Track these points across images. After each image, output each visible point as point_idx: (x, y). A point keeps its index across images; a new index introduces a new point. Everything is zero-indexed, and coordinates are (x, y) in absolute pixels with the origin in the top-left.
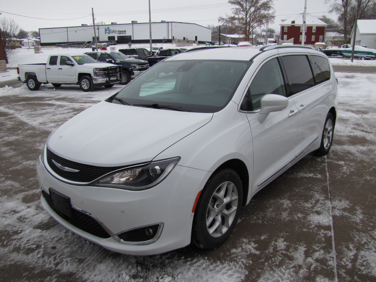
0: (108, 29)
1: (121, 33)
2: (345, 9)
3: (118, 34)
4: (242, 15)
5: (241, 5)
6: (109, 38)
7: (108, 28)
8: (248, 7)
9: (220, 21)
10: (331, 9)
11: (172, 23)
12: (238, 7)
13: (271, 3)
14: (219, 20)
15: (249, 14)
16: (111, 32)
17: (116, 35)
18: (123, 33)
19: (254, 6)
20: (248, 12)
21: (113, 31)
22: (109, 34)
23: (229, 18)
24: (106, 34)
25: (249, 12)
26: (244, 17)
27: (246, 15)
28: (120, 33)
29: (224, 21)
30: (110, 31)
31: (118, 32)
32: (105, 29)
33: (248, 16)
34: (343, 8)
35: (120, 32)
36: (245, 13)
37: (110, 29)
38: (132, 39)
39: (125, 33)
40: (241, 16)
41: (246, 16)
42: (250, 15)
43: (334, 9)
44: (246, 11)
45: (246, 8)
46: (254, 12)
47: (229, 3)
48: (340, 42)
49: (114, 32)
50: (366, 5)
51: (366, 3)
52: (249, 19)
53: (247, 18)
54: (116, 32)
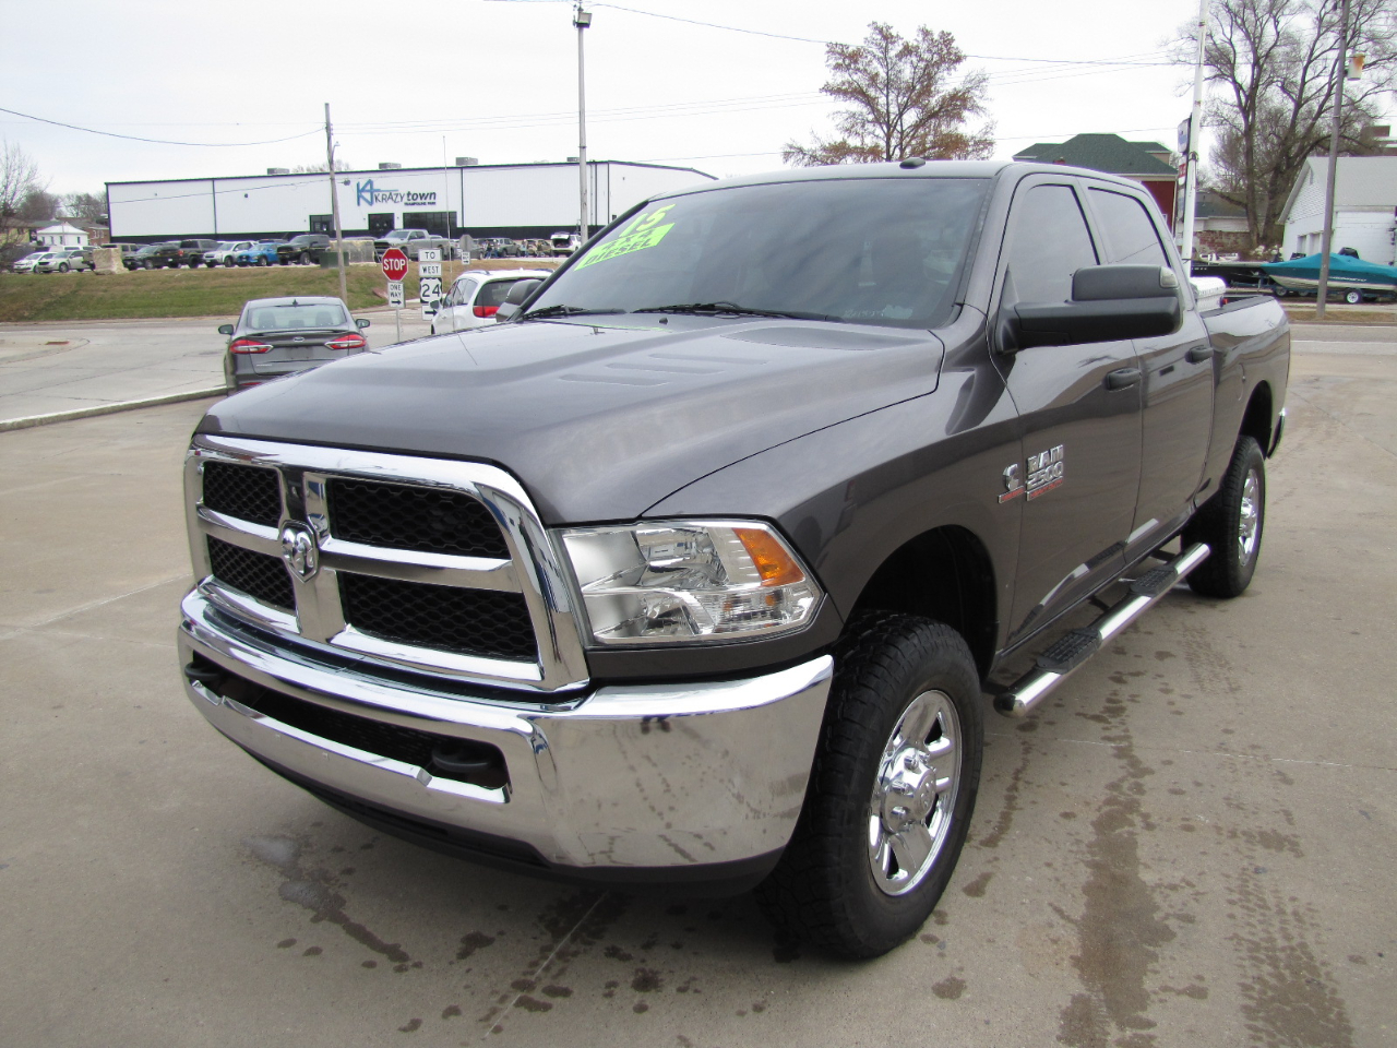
0: (368, 188)
1: (419, 200)
2: (1246, 118)
3: (406, 204)
4: (874, 136)
5: (870, 102)
6: (373, 219)
7: (370, 182)
8: (894, 109)
9: (792, 160)
11: (611, 165)
12: (856, 106)
13: (977, 93)
14: (787, 155)
15: (897, 134)
16: (380, 198)
17: (398, 211)
18: (423, 201)
19: (915, 104)
20: (894, 127)
21: (388, 194)
22: (371, 203)
23: (825, 149)
24: (359, 204)
25: (899, 128)
26: (882, 144)
27: (888, 136)
28: (412, 201)
29: (806, 160)
30: (376, 193)
31: (405, 200)
32: (358, 185)
33: (893, 142)
34: (1240, 114)
35: (414, 198)
36: (885, 129)
37: (375, 187)
38: (459, 225)
39: (434, 203)
40: (869, 141)
41: (888, 143)
42: (902, 139)
44: (889, 124)
45: (887, 110)
46: (916, 127)
47: (824, 93)
48: (1233, 238)
49: (390, 196)
50: (1321, 106)
51: (1322, 99)
52: (898, 151)
53: (892, 149)
54: (399, 199)
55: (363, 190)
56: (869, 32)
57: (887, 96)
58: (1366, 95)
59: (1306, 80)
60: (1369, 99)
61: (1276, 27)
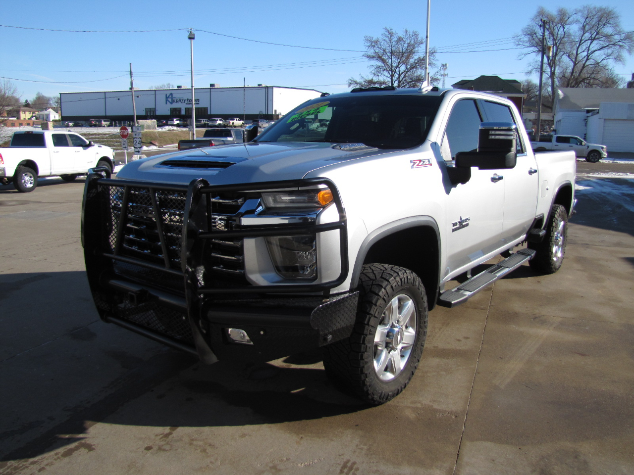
0: (171, 96)
3: (186, 104)
4: (385, 77)
5: (384, 61)
6: (172, 110)
7: (171, 94)
8: (395, 65)
9: (352, 86)
10: (530, 69)
11: (274, 88)
12: (380, 63)
14: (350, 84)
15: (396, 76)
16: (175, 101)
17: (183, 107)
19: (404, 63)
20: (395, 72)
21: (179, 99)
22: (171, 103)
23: (365, 82)
24: (166, 103)
25: (397, 72)
26: (389, 80)
27: (392, 76)
28: (189, 103)
29: (357, 86)
30: (174, 99)
31: (186, 102)
32: (166, 95)
33: (394, 79)
34: (549, 67)
35: (190, 101)
36: (391, 73)
37: (174, 96)
38: (209, 113)
39: (198, 104)
40: (382, 79)
41: (392, 79)
42: (399, 77)
43: (535, 70)
44: (392, 71)
45: (392, 65)
46: (406, 72)
47: (364, 57)
48: (547, 122)
49: (180, 101)
51: (584, 62)
52: (397, 82)
53: (393, 82)
54: (184, 101)
55: (168, 97)
56: (383, 31)
57: (391, 59)
58: (603, 60)
59: (578, 53)
60: (604, 62)
61: (564, 30)
